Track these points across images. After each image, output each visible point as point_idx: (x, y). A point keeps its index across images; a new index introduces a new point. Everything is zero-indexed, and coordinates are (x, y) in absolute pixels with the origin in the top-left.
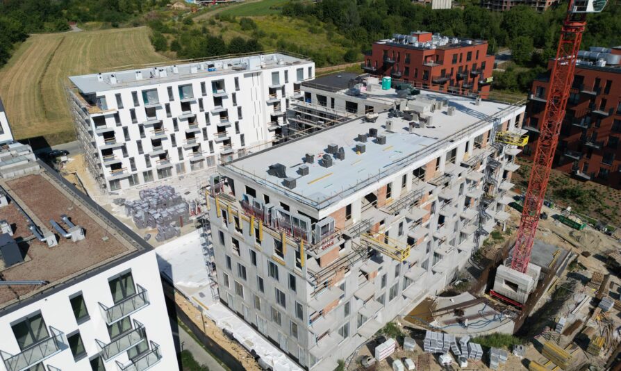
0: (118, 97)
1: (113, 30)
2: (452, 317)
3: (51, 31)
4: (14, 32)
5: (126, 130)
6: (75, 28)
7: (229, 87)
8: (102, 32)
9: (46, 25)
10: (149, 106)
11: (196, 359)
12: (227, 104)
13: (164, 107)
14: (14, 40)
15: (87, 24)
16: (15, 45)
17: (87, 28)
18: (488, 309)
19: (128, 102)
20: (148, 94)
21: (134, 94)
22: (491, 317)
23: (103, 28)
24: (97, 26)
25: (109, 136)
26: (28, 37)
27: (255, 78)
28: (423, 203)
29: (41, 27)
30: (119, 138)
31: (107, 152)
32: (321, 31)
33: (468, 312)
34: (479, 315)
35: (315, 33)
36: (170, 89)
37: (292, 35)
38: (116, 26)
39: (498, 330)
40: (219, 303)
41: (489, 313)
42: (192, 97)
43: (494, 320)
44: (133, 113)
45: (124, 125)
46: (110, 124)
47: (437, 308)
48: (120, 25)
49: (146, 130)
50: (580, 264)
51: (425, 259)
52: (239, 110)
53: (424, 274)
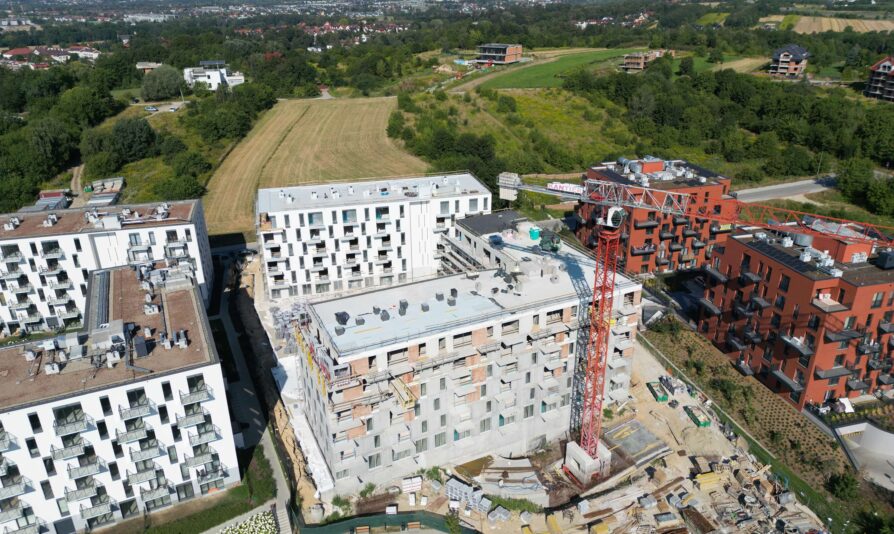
0: (287, 218)
1: (362, 100)
2: (498, 476)
3: (300, 97)
4: (261, 100)
5: (290, 247)
6: (326, 94)
7: (394, 214)
8: (350, 101)
9: (297, 90)
10: (314, 227)
11: (265, 453)
12: (390, 230)
13: (328, 229)
14: (259, 109)
15: (339, 89)
16: (259, 114)
17: (338, 95)
18: (535, 478)
19: (295, 222)
20: (314, 216)
21: (301, 216)
22: (530, 485)
23: (353, 97)
24: (347, 92)
25: (275, 250)
26: (276, 102)
27: (424, 206)
28: (473, 364)
29: (291, 92)
30: (284, 253)
31: (272, 264)
33: (512, 476)
34: (523, 481)
36: (334, 213)
38: (366, 95)
39: (527, 497)
40: (303, 416)
41: (531, 482)
42: (355, 221)
43: (531, 488)
44: (298, 232)
45: (289, 242)
46: (277, 241)
47: (491, 466)
48: (372, 93)
49: (309, 248)
51: (485, 417)
52: (403, 236)
53: (487, 432)
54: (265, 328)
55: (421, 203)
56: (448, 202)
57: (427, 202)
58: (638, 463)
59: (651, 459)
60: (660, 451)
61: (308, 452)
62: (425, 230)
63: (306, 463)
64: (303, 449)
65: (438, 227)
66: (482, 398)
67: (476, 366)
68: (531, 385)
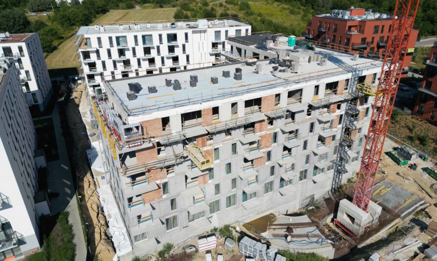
0: (99, 39)
1: (159, 9)
2: (283, 232)
3: (123, 9)
4: (98, 8)
5: (104, 63)
6: (138, 7)
7: (181, 40)
8: (152, 10)
9: (121, 5)
10: (120, 47)
11: (70, 219)
12: (178, 52)
13: (131, 50)
14: (98, 13)
15: (145, 5)
16: (97, 16)
17: (145, 8)
18: (317, 232)
19: (106, 44)
20: (121, 39)
21: (110, 38)
22: (315, 239)
23: (154, 8)
24: (151, 6)
25: (92, 66)
26: (108, 11)
27: (202, 34)
28: (261, 131)
29: (117, 6)
30: (99, 68)
31: (91, 77)
32: (299, 13)
33: (297, 231)
34: (307, 236)
35: (293, 14)
36: (136, 37)
37: (275, 14)
38: (161, 7)
39: (315, 251)
40: (109, 186)
41: (315, 236)
42: (152, 44)
43: (317, 242)
44: (109, 51)
45: (103, 59)
46: (93, 58)
47: (275, 223)
48: (164, 6)
49: (118, 65)
50: (426, 213)
51: (269, 181)
52: (188, 57)
53: (270, 193)
54: (85, 122)
55: (200, 32)
56: (220, 32)
57: (205, 31)
58: (403, 215)
59: (413, 211)
60: (418, 205)
61: (110, 217)
62: (203, 54)
63: (108, 227)
64: (106, 214)
65: (213, 51)
66: (267, 163)
67: (263, 133)
68: (306, 152)
